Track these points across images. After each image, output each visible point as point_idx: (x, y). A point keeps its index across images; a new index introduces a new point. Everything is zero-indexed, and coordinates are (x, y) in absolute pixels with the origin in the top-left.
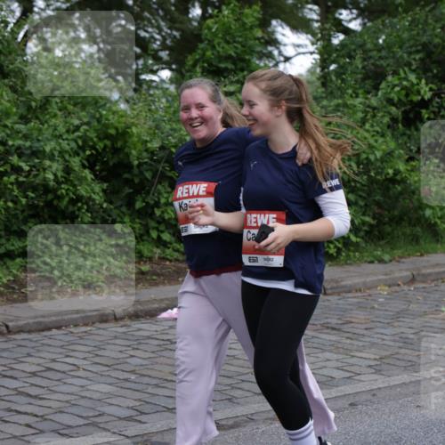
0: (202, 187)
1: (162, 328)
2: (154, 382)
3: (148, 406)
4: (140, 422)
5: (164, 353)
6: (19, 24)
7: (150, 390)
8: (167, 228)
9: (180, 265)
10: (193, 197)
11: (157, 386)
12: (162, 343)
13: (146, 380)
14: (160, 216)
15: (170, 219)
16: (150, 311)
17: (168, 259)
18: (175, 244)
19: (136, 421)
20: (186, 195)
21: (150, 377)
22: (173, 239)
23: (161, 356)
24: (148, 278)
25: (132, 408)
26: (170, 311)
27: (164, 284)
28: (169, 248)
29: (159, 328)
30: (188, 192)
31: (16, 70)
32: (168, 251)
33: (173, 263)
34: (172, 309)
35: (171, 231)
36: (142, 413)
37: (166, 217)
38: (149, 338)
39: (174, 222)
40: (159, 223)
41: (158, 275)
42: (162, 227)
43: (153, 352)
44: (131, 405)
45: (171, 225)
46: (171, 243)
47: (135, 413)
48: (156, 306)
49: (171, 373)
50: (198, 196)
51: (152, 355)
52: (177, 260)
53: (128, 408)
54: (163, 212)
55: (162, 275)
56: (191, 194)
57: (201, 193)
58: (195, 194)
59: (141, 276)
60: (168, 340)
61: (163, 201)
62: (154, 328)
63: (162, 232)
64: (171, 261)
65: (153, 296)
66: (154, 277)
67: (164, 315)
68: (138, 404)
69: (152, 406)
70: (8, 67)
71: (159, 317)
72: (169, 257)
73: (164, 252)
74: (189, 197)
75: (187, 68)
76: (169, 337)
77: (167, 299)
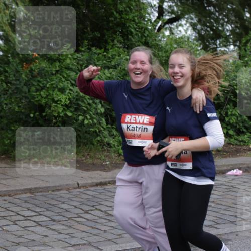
0: (146, 119)
1: (229, 180)
2: (224, 208)
3: (221, 220)
4: (216, 228)
5: (229, 193)
6: (156, 21)
7: (222, 212)
8: (231, 128)
9: (238, 147)
10: (139, 123)
11: (225, 210)
12: (228, 187)
13: (220, 206)
14: (228, 121)
15: (233, 123)
16: (222, 171)
17: (231, 144)
18: (235, 136)
19: (214, 228)
20: (134, 122)
21: (222, 205)
22: (235, 133)
23: (228, 194)
24: (222, 153)
25: (213, 221)
26: (232, 171)
27: (230, 157)
28: (232, 138)
29: (227, 180)
30: (135, 120)
31: (155, 44)
32: (232, 140)
33: (235, 146)
34: (234, 170)
35: (234, 129)
36: (218, 224)
37: (231, 122)
38: (222, 184)
39: (235, 125)
40: (228, 125)
41: (227, 152)
42: (229, 127)
43: (224, 192)
44: (212, 219)
45: (234, 126)
46: (233, 135)
47: (214, 223)
48: (226, 168)
49: (233, 203)
50: (143, 124)
51: (223, 194)
52: (237, 144)
53: (210, 221)
54: (229, 119)
55: (229, 152)
56: (138, 122)
57: (145, 122)
58: (141, 122)
59: (218, 152)
60: (232, 186)
61: (230, 113)
62: (225, 179)
63: (229, 129)
64: (233, 145)
65: (224, 163)
66: (225, 153)
67: (230, 173)
68: (215, 219)
69: (223, 220)
70: (151, 43)
71: (227, 174)
72: (232, 143)
73: (230, 140)
74: (136, 123)
75: (242, 44)
76: (232, 185)
77: (232, 165)
